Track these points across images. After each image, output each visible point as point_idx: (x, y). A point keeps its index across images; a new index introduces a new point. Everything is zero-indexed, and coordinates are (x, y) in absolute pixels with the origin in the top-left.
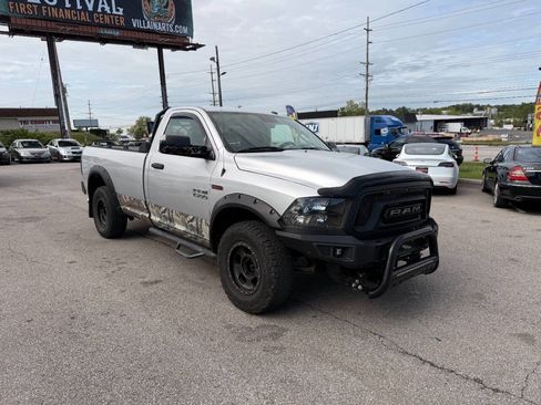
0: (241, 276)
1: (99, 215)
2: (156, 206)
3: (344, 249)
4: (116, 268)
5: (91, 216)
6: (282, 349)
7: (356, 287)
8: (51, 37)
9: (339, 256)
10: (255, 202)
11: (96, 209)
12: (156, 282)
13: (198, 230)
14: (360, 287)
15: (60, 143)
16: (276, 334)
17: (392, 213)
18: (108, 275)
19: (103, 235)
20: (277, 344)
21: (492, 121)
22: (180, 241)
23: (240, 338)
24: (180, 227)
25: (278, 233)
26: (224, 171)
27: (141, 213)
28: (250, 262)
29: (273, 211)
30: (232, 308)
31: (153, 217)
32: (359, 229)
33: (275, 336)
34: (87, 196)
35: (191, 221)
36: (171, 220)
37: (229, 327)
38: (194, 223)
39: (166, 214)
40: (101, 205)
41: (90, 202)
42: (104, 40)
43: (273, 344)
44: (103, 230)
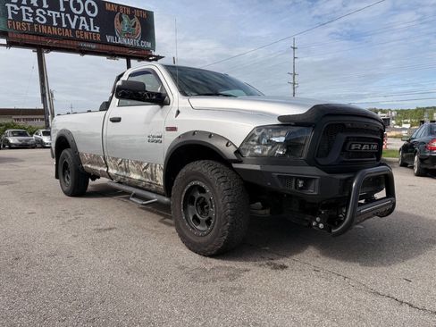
0: (195, 217)
1: (64, 175)
2: (113, 158)
3: (307, 181)
4: (73, 217)
5: (57, 177)
6: (241, 290)
7: (317, 226)
8: (41, 49)
9: (301, 188)
10: (210, 136)
11: (62, 170)
12: (110, 229)
13: (153, 176)
14: (321, 226)
15: (43, 132)
16: (233, 275)
17: (353, 147)
18: (64, 223)
19: (66, 193)
20: (235, 284)
21: (393, 122)
22: (135, 191)
23: (194, 278)
24: (135, 176)
25: (235, 166)
26: (178, 112)
27: (100, 169)
28: (204, 203)
29: (229, 143)
30: (186, 251)
31: (110, 171)
32: (322, 161)
33: (232, 277)
34: (54, 160)
35: (146, 168)
36: (127, 170)
37: (182, 268)
38: (148, 170)
39: (123, 165)
40: (65, 166)
41: (57, 165)
42: (83, 52)
43: (230, 284)
44: (66, 188)
